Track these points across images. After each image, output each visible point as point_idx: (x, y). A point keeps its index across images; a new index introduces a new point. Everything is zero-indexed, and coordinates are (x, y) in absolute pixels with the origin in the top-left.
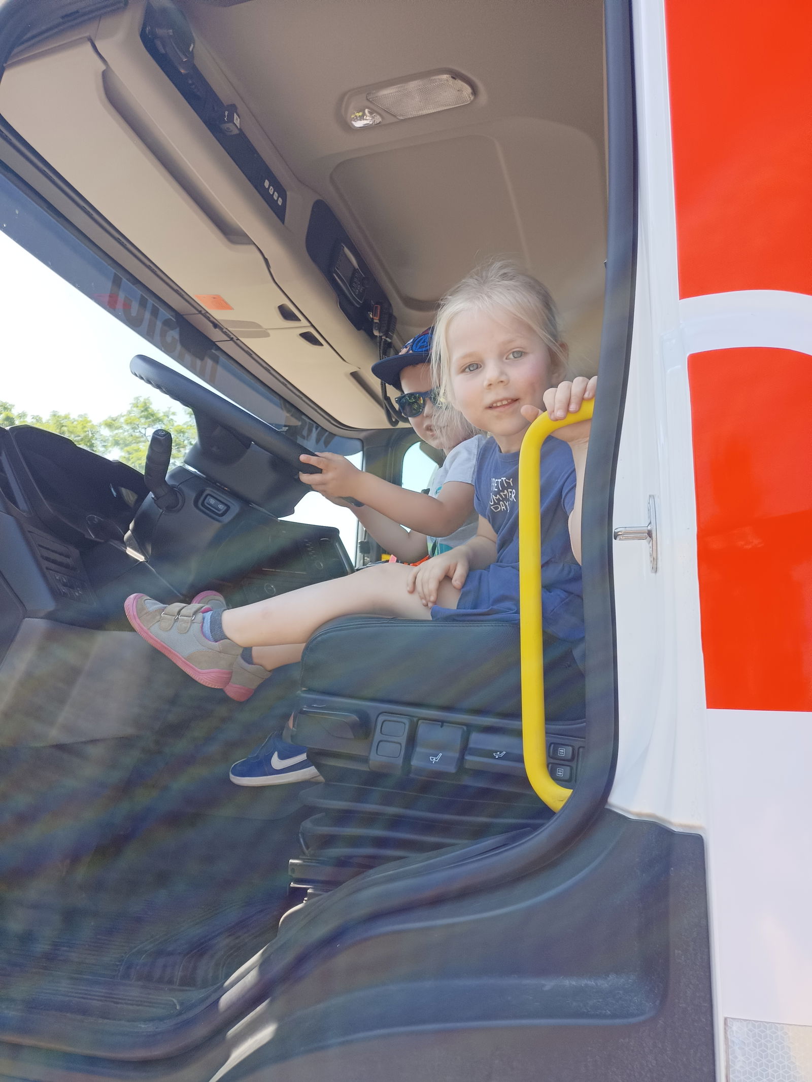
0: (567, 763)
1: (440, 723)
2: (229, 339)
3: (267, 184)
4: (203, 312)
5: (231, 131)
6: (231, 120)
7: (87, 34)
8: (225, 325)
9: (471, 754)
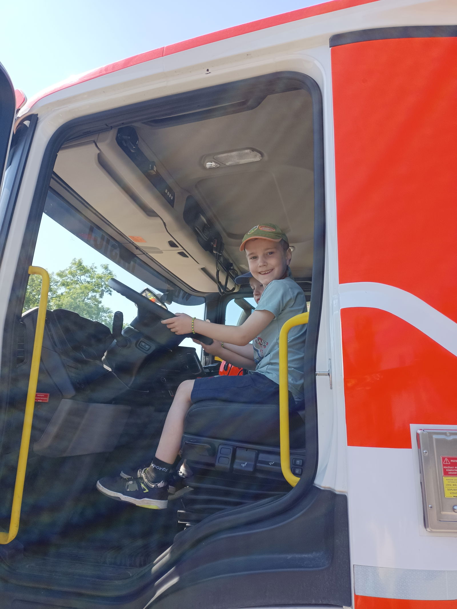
0: (299, 467)
1: (246, 449)
2: (142, 254)
3: (166, 191)
4: (132, 242)
5: (152, 173)
6: (152, 168)
7: (93, 139)
8: (141, 248)
9: (259, 463)
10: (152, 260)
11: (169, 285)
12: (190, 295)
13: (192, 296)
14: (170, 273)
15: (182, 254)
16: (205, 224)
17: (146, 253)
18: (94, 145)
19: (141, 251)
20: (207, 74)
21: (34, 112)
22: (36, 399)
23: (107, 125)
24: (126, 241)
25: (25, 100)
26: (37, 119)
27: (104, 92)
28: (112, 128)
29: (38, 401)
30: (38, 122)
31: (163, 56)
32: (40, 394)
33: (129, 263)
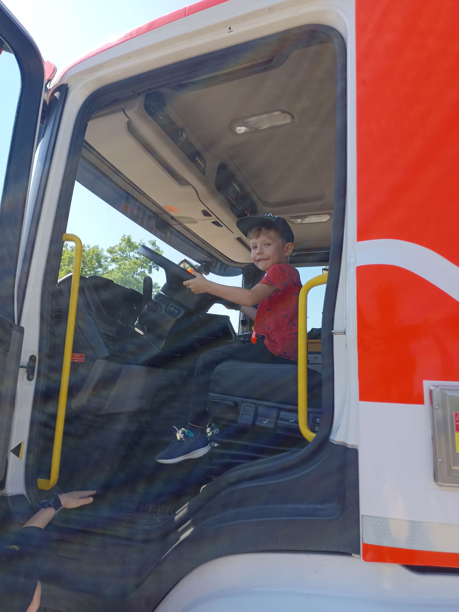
1: (267, 407)
2: (178, 224)
4: (167, 212)
5: (182, 140)
6: (182, 135)
7: (121, 107)
8: (176, 218)
9: (280, 420)
10: (188, 231)
11: (206, 255)
12: (227, 266)
13: (229, 267)
14: (206, 243)
15: (215, 223)
16: (238, 192)
17: (181, 223)
18: (122, 113)
19: (177, 221)
20: (230, 32)
21: (64, 82)
22: (72, 359)
23: (133, 92)
24: (162, 211)
25: (55, 70)
26: (67, 89)
27: (129, 57)
28: (139, 94)
29: (75, 361)
30: (68, 92)
31: (185, 16)
32: (77, 355)
33: (166, 234)
